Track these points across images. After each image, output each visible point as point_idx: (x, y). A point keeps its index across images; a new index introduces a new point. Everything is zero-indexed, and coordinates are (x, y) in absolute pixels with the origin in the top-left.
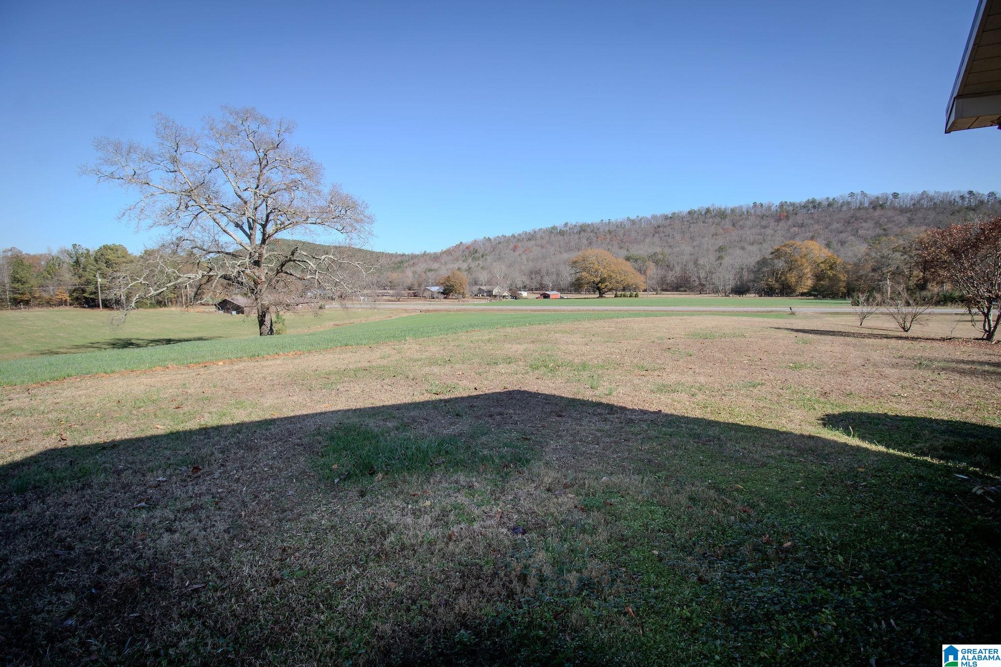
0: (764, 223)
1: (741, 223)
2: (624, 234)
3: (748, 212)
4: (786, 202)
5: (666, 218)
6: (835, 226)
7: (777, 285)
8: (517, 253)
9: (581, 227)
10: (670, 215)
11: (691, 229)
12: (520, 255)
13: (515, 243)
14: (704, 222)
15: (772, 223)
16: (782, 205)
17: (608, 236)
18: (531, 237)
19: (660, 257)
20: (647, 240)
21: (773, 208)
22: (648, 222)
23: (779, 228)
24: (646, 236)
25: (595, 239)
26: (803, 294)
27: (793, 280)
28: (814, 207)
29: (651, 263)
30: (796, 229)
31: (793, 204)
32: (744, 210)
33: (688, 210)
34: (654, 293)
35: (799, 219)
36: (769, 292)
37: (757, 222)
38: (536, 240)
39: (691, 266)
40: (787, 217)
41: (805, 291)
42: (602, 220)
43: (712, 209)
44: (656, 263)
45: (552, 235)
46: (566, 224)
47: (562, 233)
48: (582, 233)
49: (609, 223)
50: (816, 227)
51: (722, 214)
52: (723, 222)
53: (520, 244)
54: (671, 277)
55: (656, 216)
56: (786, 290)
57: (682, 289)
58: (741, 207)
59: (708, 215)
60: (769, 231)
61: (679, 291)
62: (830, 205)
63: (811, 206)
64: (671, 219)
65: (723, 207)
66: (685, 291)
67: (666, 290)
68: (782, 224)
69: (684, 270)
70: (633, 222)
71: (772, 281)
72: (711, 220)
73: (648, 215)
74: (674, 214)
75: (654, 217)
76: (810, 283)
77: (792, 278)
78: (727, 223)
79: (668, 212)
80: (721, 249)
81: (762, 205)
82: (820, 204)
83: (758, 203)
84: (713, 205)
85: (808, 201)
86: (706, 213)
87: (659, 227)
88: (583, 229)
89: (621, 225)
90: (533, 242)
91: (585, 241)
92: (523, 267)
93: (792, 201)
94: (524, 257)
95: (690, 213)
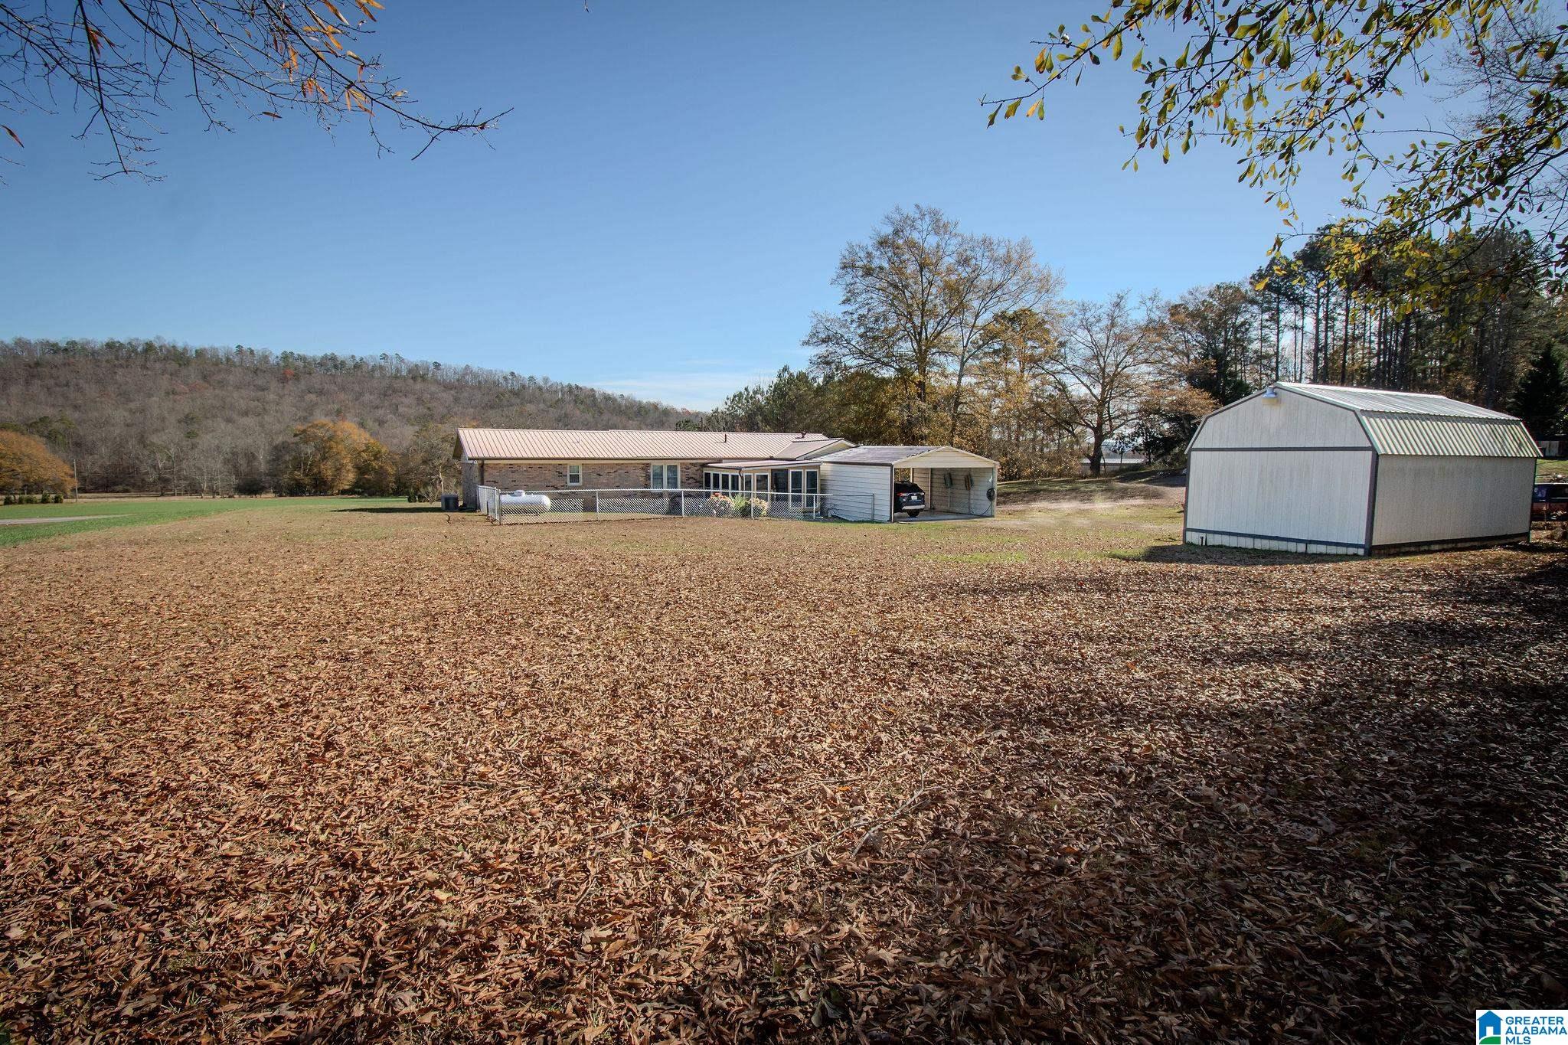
0: (259, 382)
1: (219, 377)
3: (228, 359)
4: (292, 353)
6: (368, 397)
7: (307, 480)
11: (118, 378)
14: (144, 367)
15: (274, 385)
16: (286, 357)
19: (57, 426)
20: (13, 390)
21: (272, 360)
23: (286, 392)
26: (344, 492)
27: (329, 473)
28: (335, 367)
30: (313, 397)
31: (303, 358)
32: (221, 354)
35: (315, 381)
36: (296, 490)
37: (248, 379)
39: (132, 445)
40: (297, 377)
41: (347, 487)
43: (157, 345)
50: (342, 396)
51: (179, 357)
52: (184, 372)
56: (320, 487)
57: (119, 488)
58: (214, 350)
59: (152, 356)
60: (271, 396)
61: (113, 492)
62: (357, 366)
63: (330, 364)
64: (67, 352)
65: (180, 345)
66: (128, 491)
68: (290, 386)
69: (119, 454)
71: (299, 475)
72: (158, 365)
76: (351, 477)
77: (327, 470)
78: (192, 374)
79: (57, 337)
80: (190, 419)
81: (252, 352)
82: (343, 363)
83: (245, 347)
84: (158, 338)
85: (325, 357)
86: (146, 351)
87: (38, 364)
93: (302, 353)
95: (109, 346)
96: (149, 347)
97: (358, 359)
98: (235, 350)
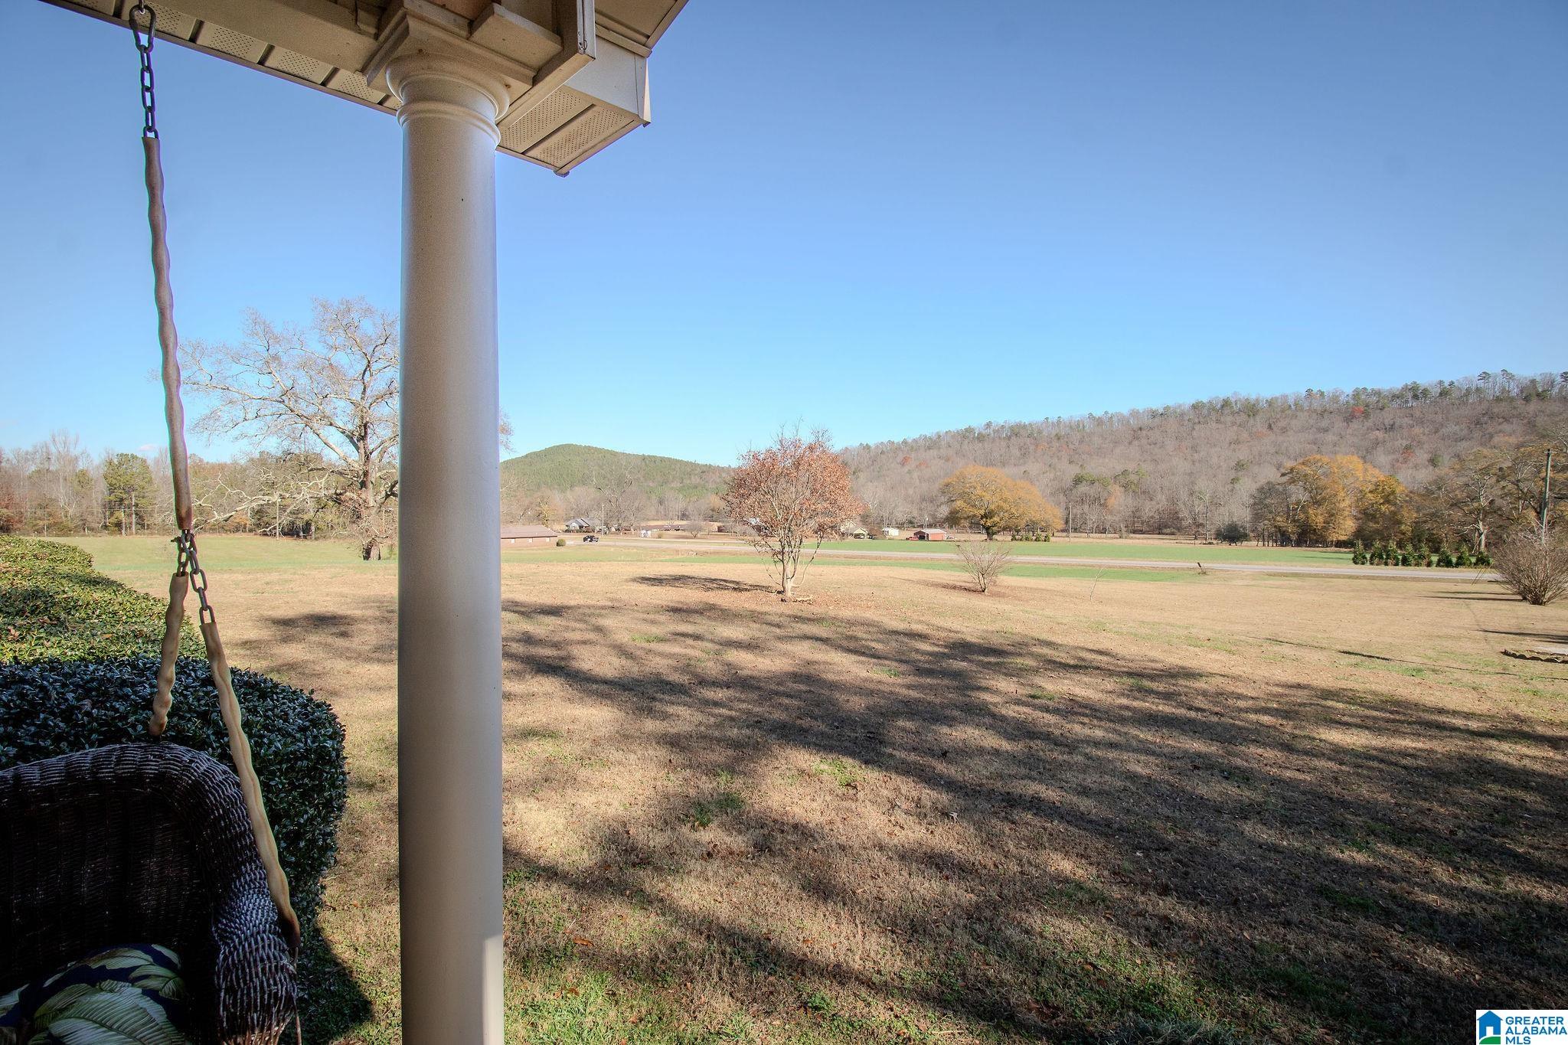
0: (1324, 423)
1: (1282, 423)
2: (1081, 442)
3: (1296, 405)
4: (1365, 389)
5: (1154, 414)
6: (1452, 428)
7: (1290, 528)
8: (906, 469)
9: (1012, 428)
10: (1161, 411)
11: (1194, 433)
12: (909, 472)
13: (903, 453)
14: (1218, 421)
15: (1339, 424)
16: (1357, 394)
17: (1056, 444)
18: (932, 444)
19: (1133, 478)
20: (1118, 451)
21: (1342, 399)
22: (1123, 420)
23: (1349, 431)
24: (1116, 443)
25: (1032, 448)
26: (1340, 544)
27: (1320, 519)
28: (1415, 397)
29: (1117, 487)
30: (1380, 435)
31: (1377, 393)
32: (1291, 402)
33: (1193, 401)
34: (1117, 536)
35: (1387, 417)
37: (1312, 422)
38: (939, 448)
39: (1184, 495)
40: (1366, 415)
41: (1343, 538)
42: (1047, 419)
43: (1233, 400)
44: (1125, 486)
45: (966, 442)
46: (989, 425)
47: (981, 438)
48: (1014, 438)
49: (1059, 422)
50: (1417, 430)
51: (1251, 409)
52: (1252, 421)
53: (913, 455)
54: (1150, 510)
55: (1138, 412)
56: (1307, 536)
57: (1168, 531)
58: (1285, 397)
59: (1227, 411)
60: (1330, 437)
61: (1163, 534)
62: (1444, 393)
63: (1410, 395)
64: (1161, 416)
65: (1253, 397)
66: (1173, 534)
67: (1141, 532)
68: (1355, 425)
69: (1173, 501)
70: (1099, 422)
71: (1283, 521)
72: (1229, 419)
73: (1125, 411)
74: (1167, 408)
75: (1135, 414)
76: (1347, 527)
77: (1317, 518)
78: (1259, 424)
79: (1158, 405)
80: (1240, 466)
81: (1322, 394)
82: (1425, 392)
83: (1315, 390)
84: (1235, 393)
85: (1406, 388)
86: (1223, 406)
87: (1141, 429)
88: (1016, 432)
89: (1077, 427)
90: (934, 452)
91: (1016, 452)
92: (911, 491)
93: (1376, 387)
94: (915, 475)
95: (1195, 407)
96: (1226, 403)
97: (1446, 384)
98: (1304, 394)
